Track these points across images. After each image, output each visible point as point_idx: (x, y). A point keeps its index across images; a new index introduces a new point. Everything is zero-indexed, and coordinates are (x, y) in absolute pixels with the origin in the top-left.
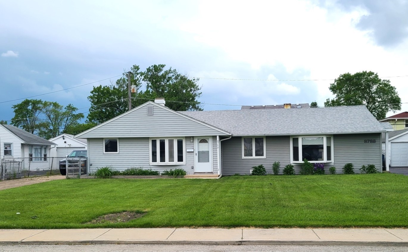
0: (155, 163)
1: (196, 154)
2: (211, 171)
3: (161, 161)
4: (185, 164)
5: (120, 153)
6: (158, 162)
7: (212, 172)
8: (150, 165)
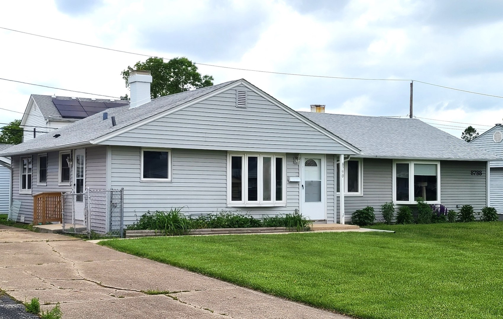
0: (237, 203)
1: (303, 186)
2: (323, 219)
3: (250, 199)
4: (284, 205)
5: (174, 180)
6: (245, 202)
7: (325, 220)
8: (229, 206)
